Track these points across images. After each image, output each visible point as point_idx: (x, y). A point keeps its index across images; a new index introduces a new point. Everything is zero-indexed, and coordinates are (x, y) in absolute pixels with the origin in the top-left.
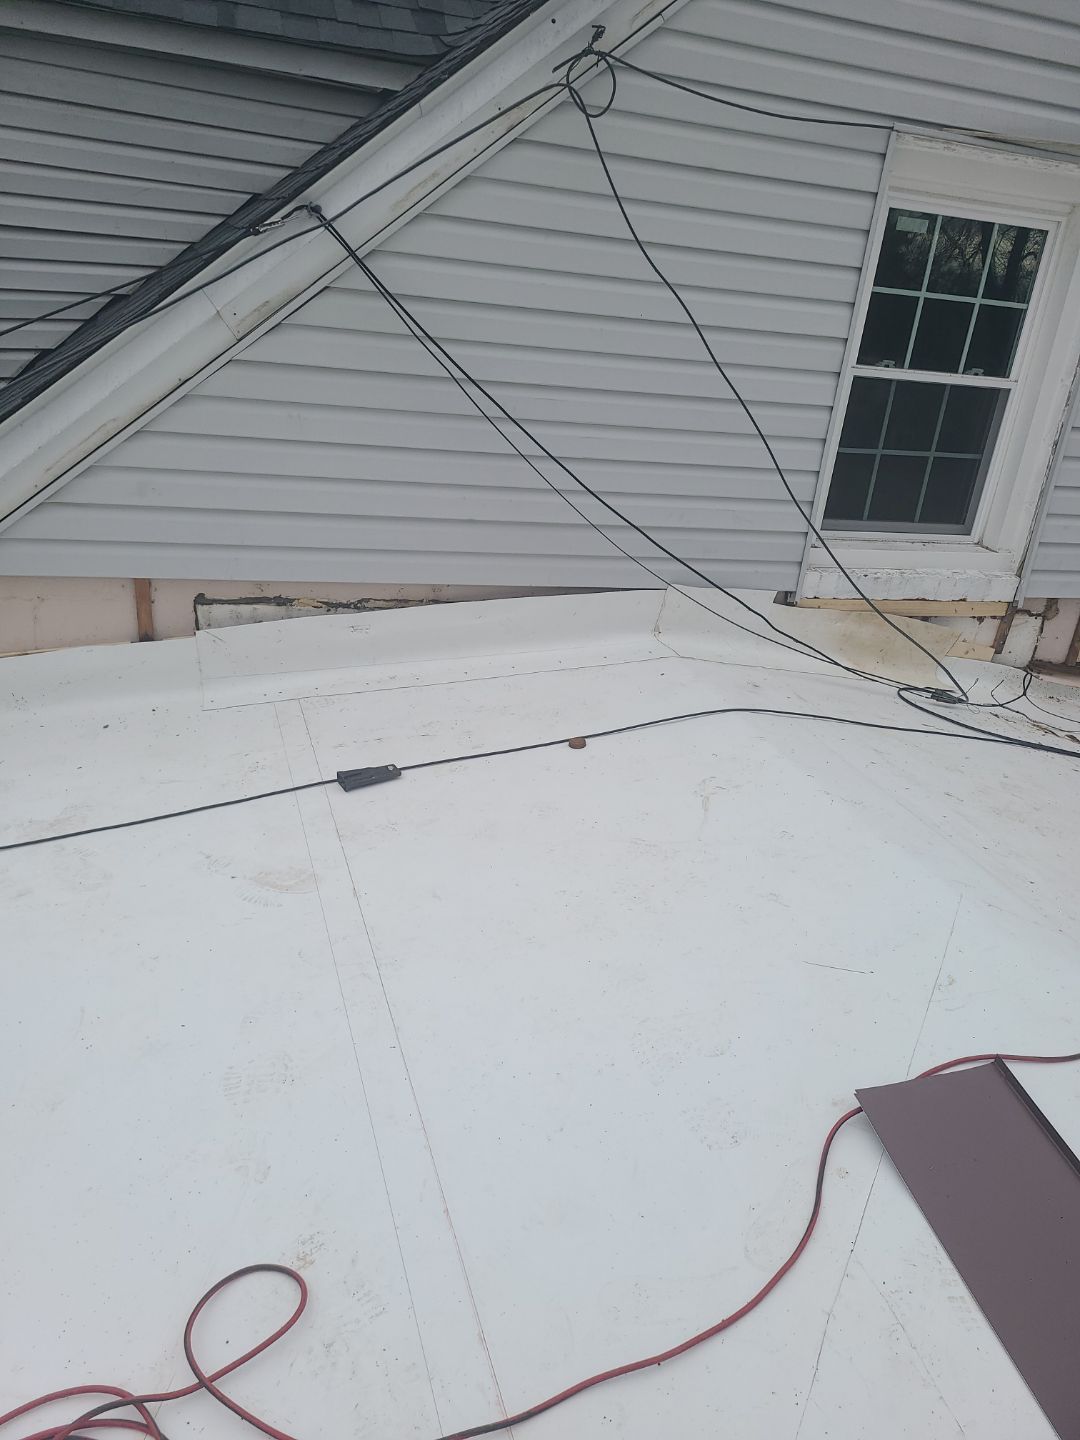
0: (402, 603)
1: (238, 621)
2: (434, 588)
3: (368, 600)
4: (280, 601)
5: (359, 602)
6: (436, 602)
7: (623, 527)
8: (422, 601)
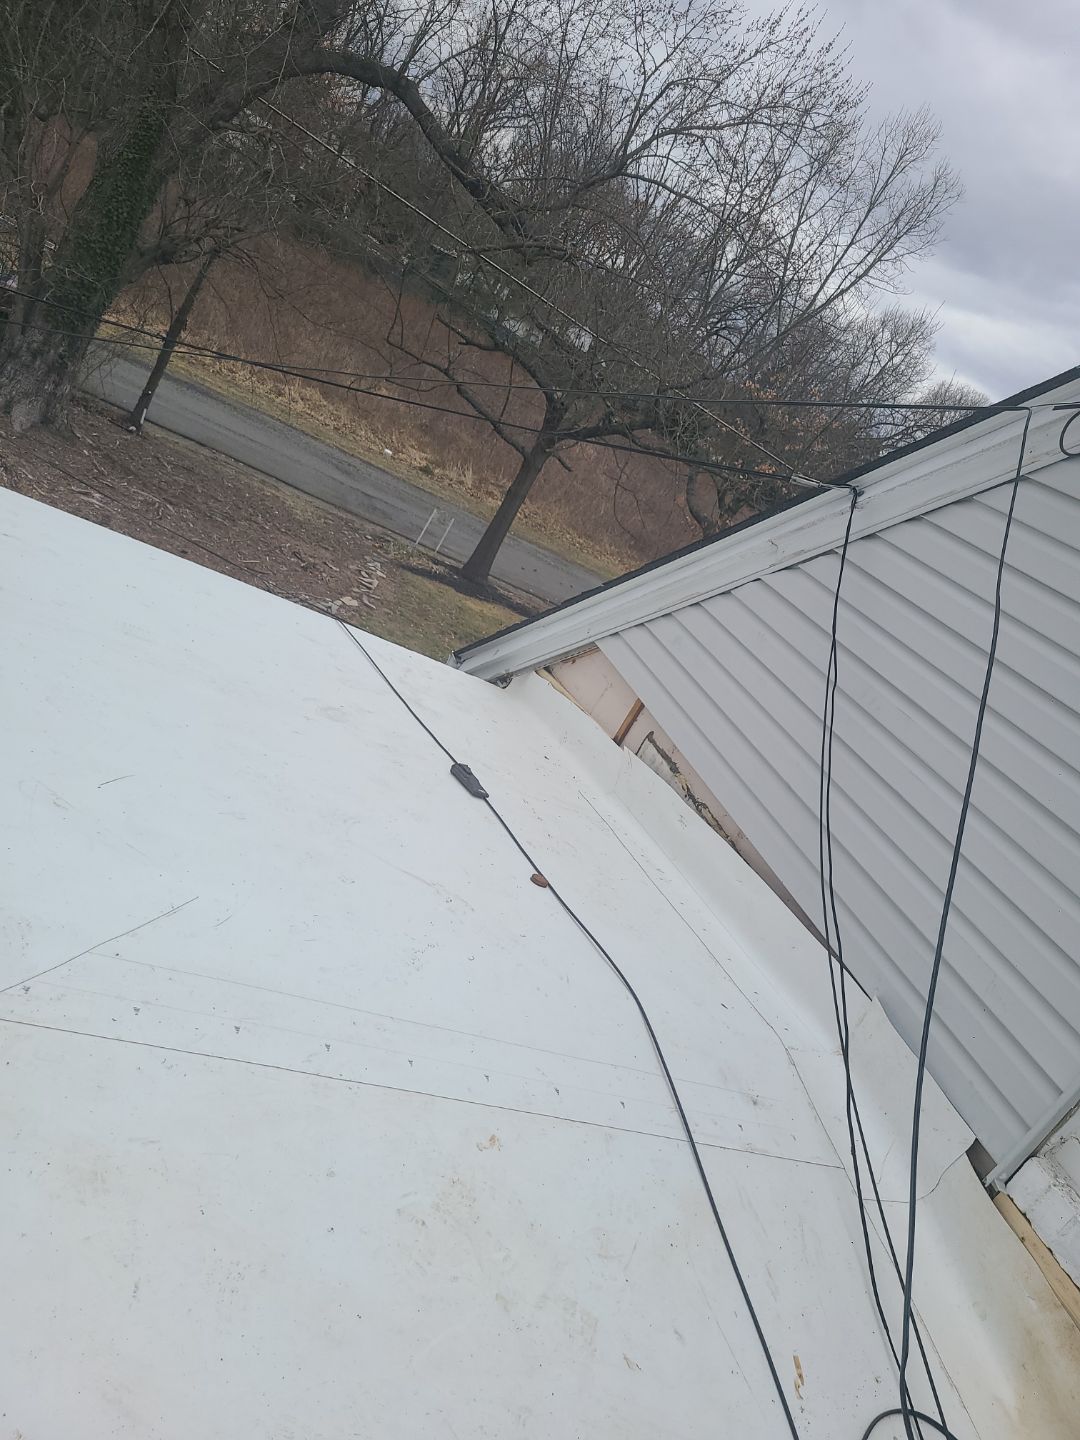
0: (718, 827)
1: (651, 764)
2: (740, 834)
3: (706, 807)
4: (674, 769)
5: (702, 804)
6: (733, 845)
7: (813, 867)
8: (728, 836)
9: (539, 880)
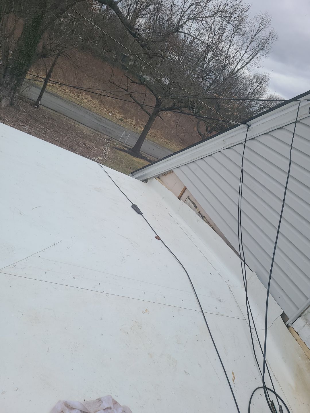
0: (208, 223)
1: (189, 205)
2: (215, 225)
3: (205, 217)
4: (195, 206)
8: (211, 226)
9: (158, 238)
